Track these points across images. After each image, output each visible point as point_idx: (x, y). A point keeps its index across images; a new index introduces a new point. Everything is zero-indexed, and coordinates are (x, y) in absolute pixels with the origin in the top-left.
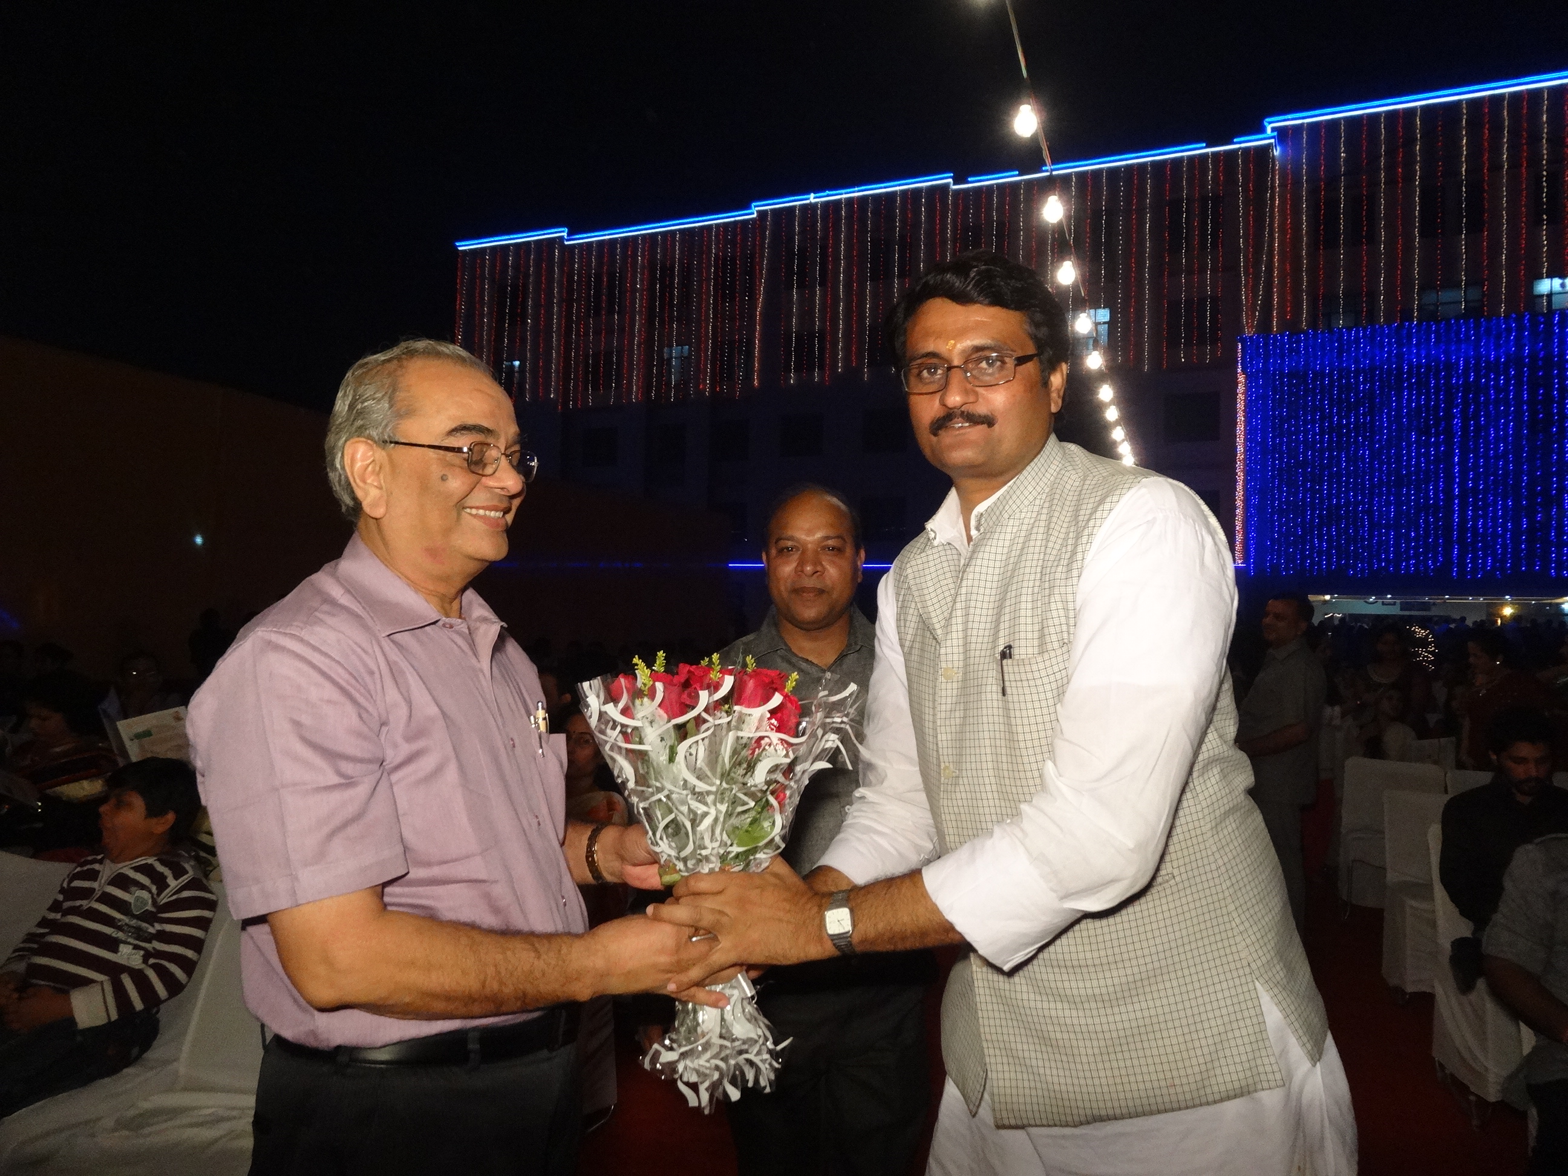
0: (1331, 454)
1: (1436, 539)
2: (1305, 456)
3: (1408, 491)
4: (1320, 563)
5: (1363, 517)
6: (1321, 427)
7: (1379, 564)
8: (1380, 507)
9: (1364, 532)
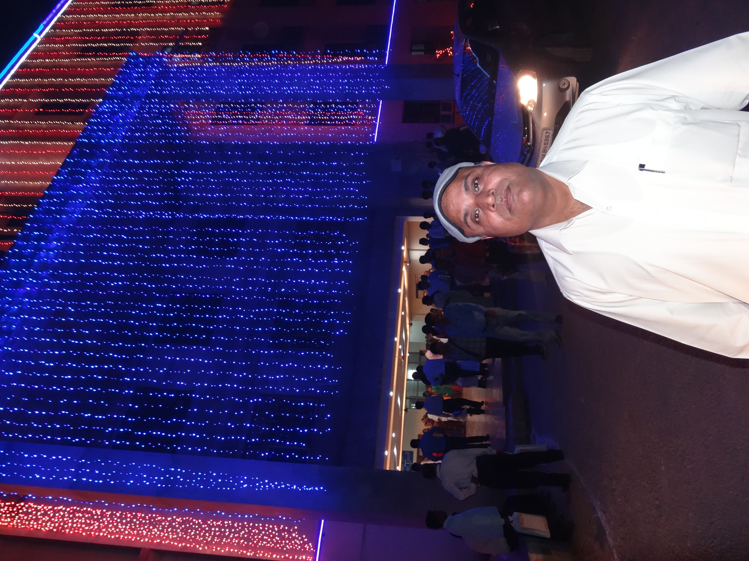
0: (142, 350)
1: (309, 237)
2: (129, 386)
3: (230, 263)
4: (320, 373)
5: (255, 314)
6: (92, 360)
7: (334, 296)
8: (245, 293)
9: (278, 313)
